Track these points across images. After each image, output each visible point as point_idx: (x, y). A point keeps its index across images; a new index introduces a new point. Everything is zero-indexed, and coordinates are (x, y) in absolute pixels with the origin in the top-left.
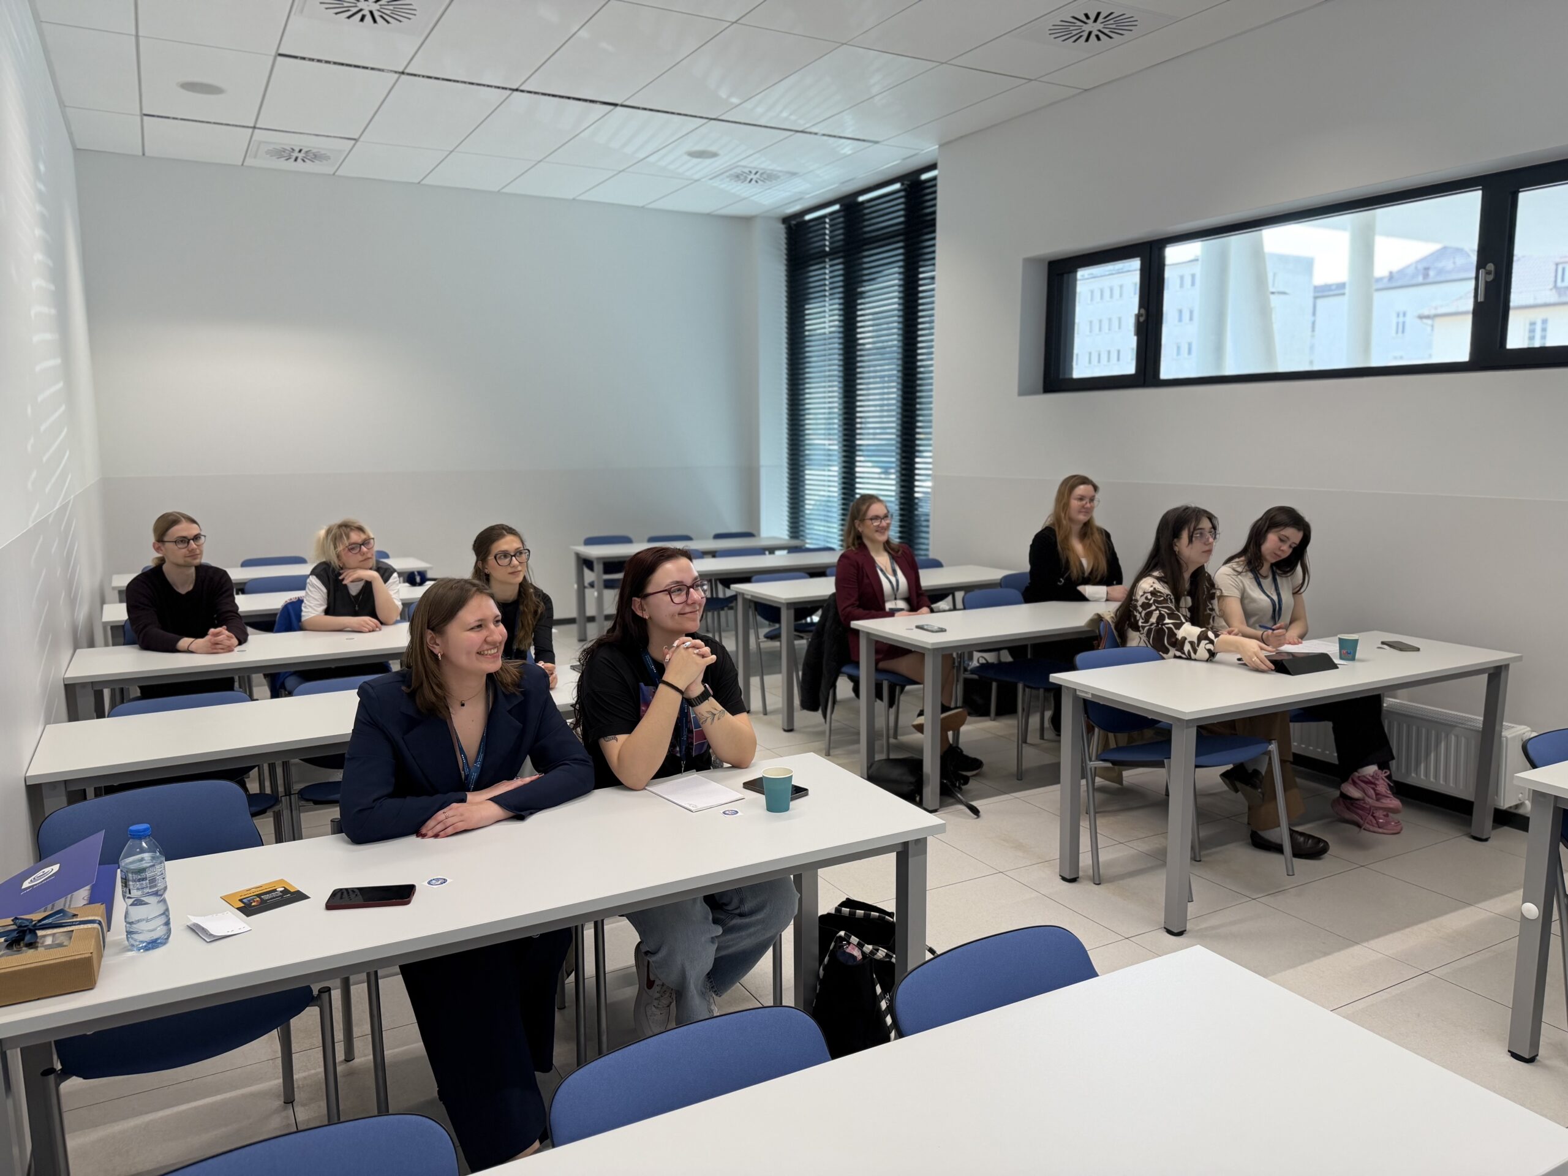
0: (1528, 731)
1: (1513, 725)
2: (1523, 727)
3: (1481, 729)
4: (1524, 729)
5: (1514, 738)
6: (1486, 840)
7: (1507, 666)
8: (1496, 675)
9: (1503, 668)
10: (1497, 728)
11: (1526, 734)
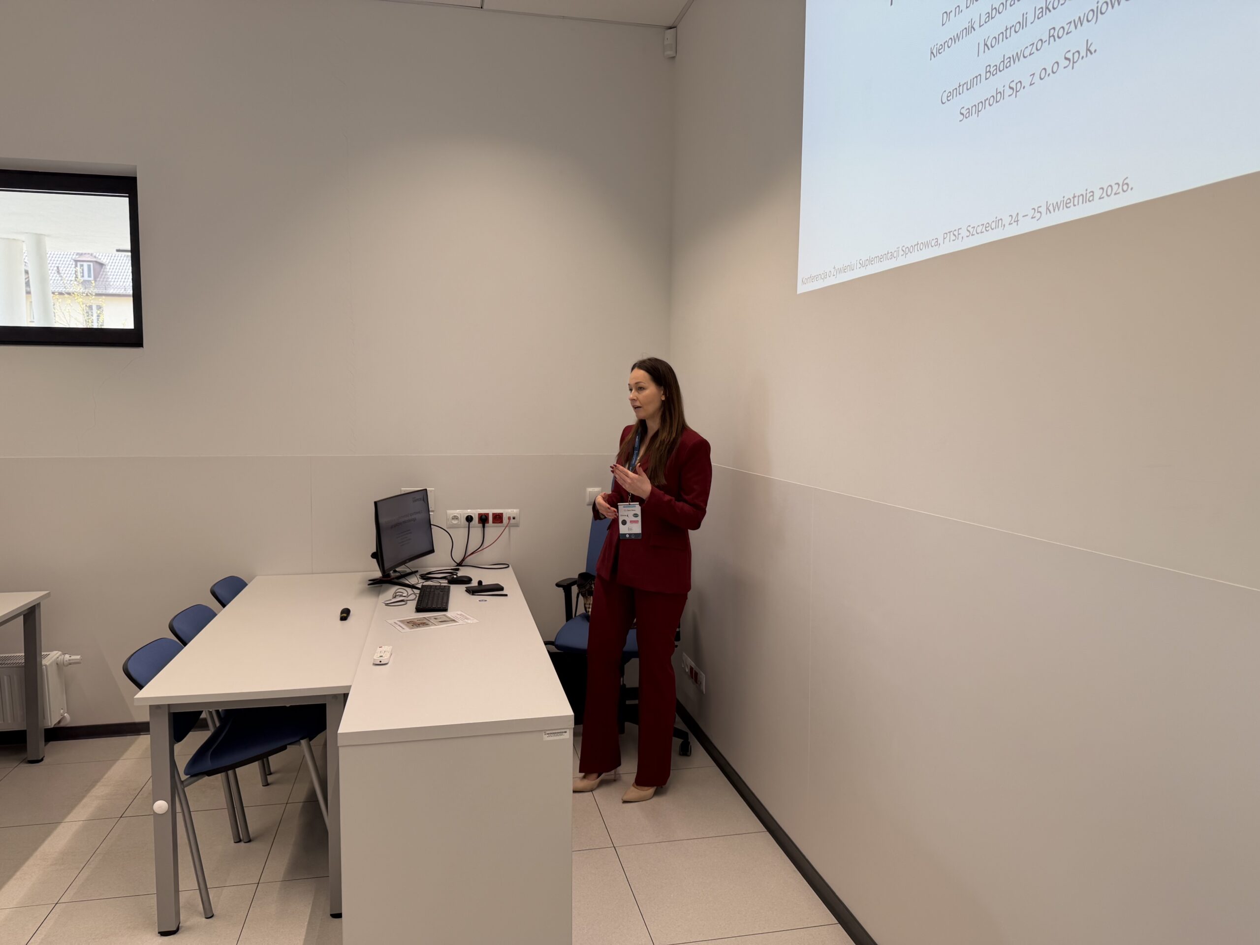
0: (60, 655)
1: (48, 653)
2: (55, 652)
3: (23, 664)
4: (57, 654)
5: (51, 664)
6: (42, 760)
7: (39, 604)
8: (30, 615)
9: (36, 606)
10: (38, 659)
11: (60, 658)
